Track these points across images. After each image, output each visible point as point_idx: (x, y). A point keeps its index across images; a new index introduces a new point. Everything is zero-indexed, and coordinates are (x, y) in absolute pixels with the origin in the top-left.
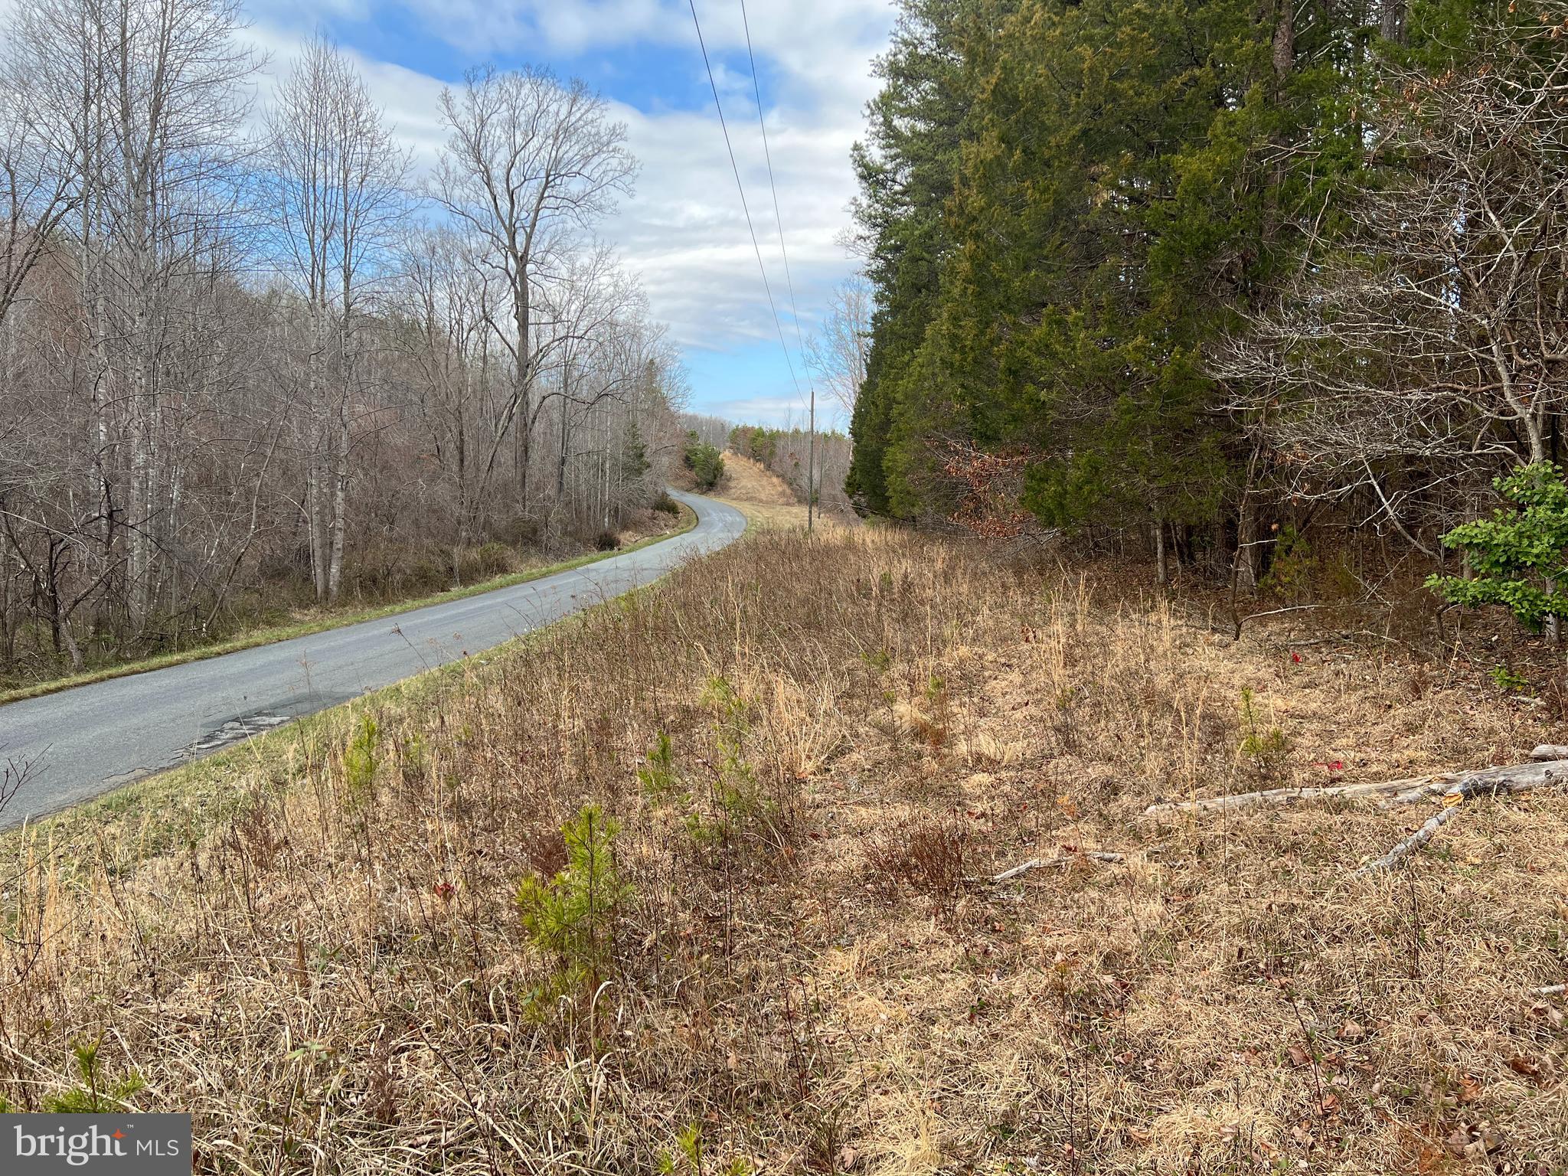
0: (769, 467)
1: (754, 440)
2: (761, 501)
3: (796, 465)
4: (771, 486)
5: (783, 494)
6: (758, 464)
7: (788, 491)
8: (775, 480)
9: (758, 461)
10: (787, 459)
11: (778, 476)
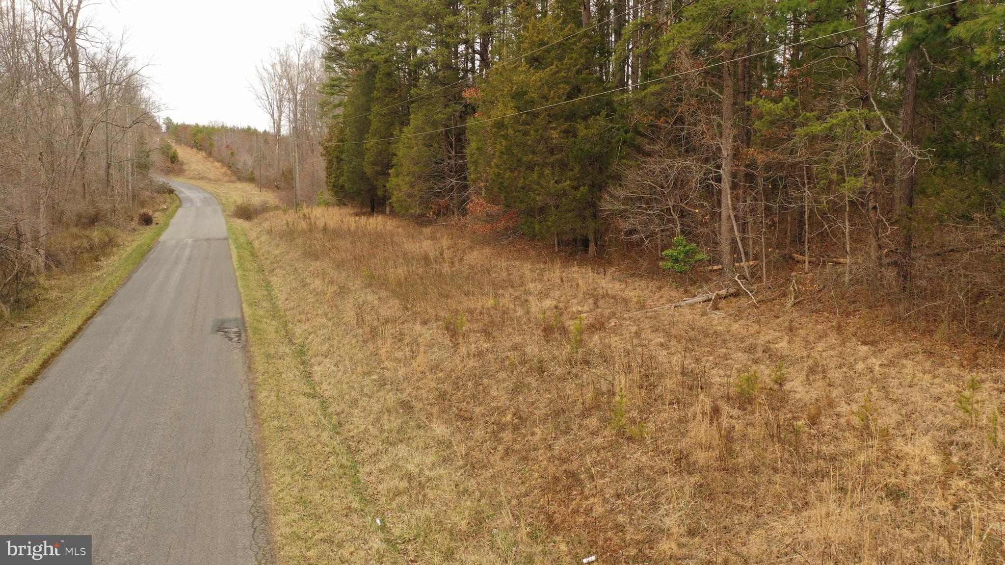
0: (210, 154)
1: (195, 135)
2: (210, 180)
3: (232, 154)
4: (215, 169)
5: (225, 174)
6: (200, 152)
7: (229, 172)
8: (216, 164)
9: (200, 150)
10: (224, 149)
11: (218, 161)
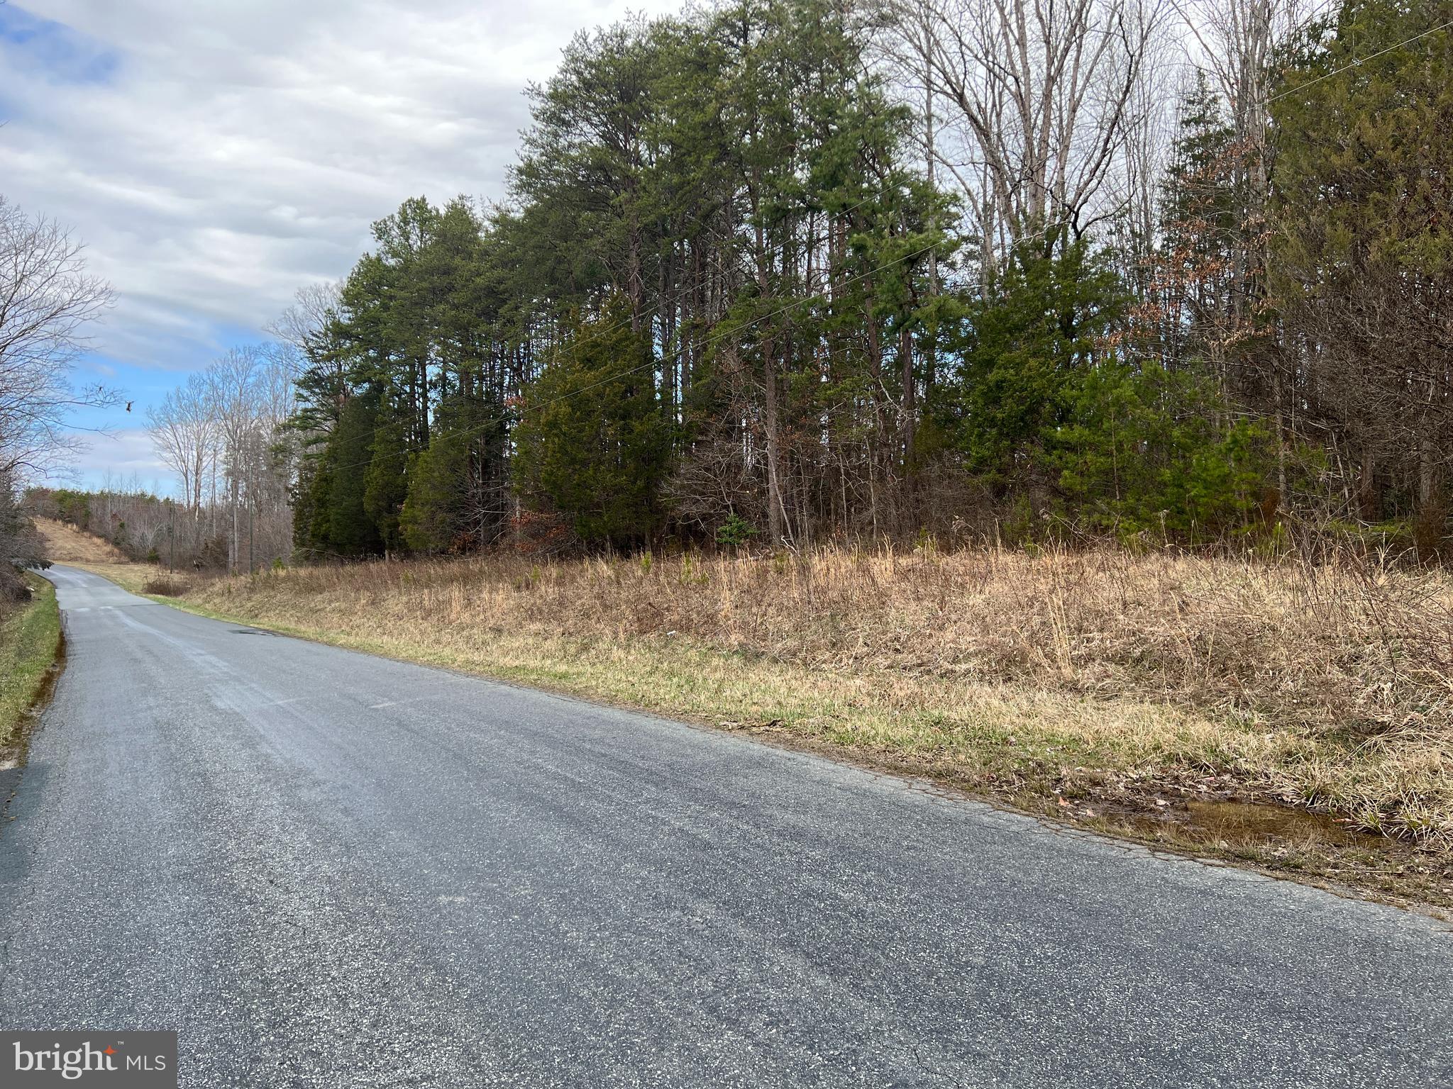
0: (85, 528)
2: (88, 560)
3: (122, 526)
4: (94, 547)
5: (111, 554)
7: (116, 550)
8: (96, 540)
10: (108, 518)
11: (99, 537)
